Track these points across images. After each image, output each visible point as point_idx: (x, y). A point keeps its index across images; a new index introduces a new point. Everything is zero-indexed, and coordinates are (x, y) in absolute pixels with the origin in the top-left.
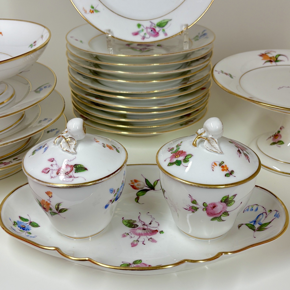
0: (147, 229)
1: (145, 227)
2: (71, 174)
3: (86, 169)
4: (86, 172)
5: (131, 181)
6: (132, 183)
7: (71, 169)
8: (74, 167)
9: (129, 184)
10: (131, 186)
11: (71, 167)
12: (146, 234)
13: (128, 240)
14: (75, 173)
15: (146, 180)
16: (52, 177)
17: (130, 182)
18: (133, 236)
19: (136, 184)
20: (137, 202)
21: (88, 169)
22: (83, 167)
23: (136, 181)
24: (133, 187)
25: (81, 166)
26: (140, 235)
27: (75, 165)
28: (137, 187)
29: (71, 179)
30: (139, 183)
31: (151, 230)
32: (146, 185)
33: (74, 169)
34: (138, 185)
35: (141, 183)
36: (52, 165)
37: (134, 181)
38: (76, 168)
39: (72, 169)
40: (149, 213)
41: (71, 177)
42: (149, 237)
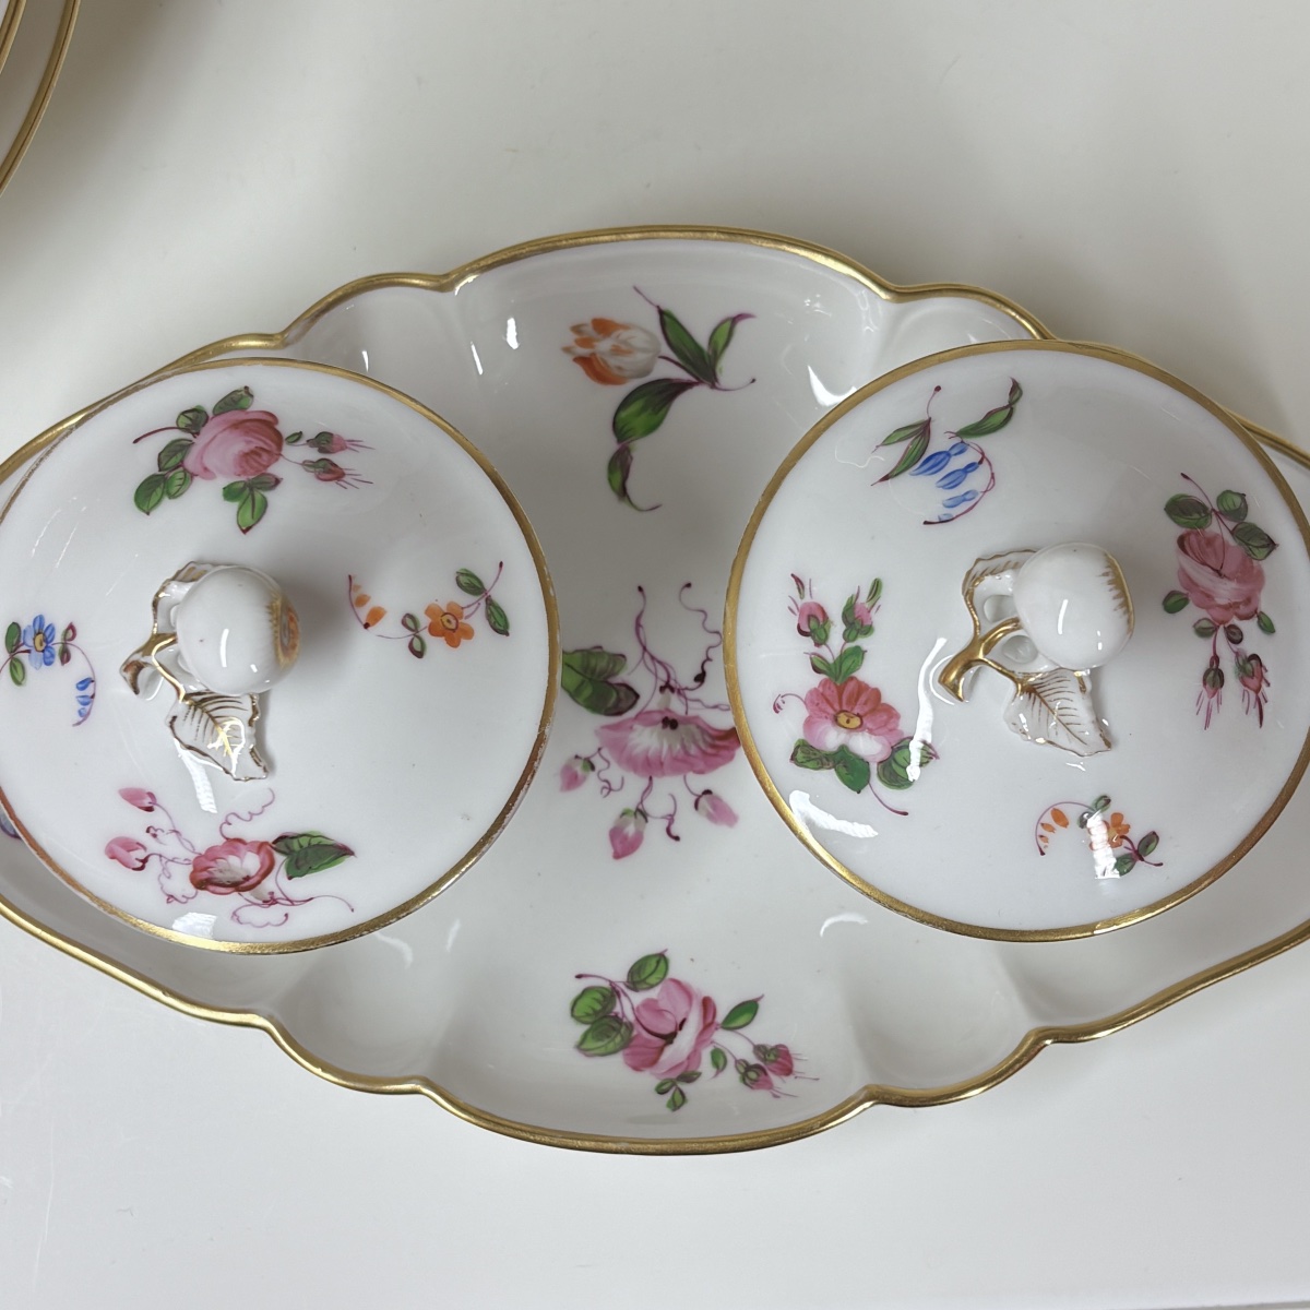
0: (689, 720)
1: (677, 706)
2: (269, 884)
3: (343, 852)
4: (346, 865)
5: (577, 329)
6: (586, 342)
7: (262, 864)
8: (275, 849)
9: (567, 350)
10: (582, 360)
11: (262, 853)
12: (683, 763)
13: (595, 810)
14: (290, 878)
15: (665, 318)
16: (171, 898)
17: (570, 338)
18: (615, 773)
19: (604, 346)
20: (623, 493)
21: (352, 848)
22: (325, 842)
23: (603, 327)
24: (595, 369)
25: (314, 841)
26: (650, 767)
27: (282, 838)
28: (613, 362)
29: (276, 912)
30: (624, 335)
31: (705, 730)
32: (666, 350)
33: (280, 859)
34: (616, 351)
35: (638, 340)
36: (152, 831)
37: (589, 330)
38: (288, 852)
39: (267, 863)
40: (689, 585)
41: (271, 901)
42: (699, 782)
